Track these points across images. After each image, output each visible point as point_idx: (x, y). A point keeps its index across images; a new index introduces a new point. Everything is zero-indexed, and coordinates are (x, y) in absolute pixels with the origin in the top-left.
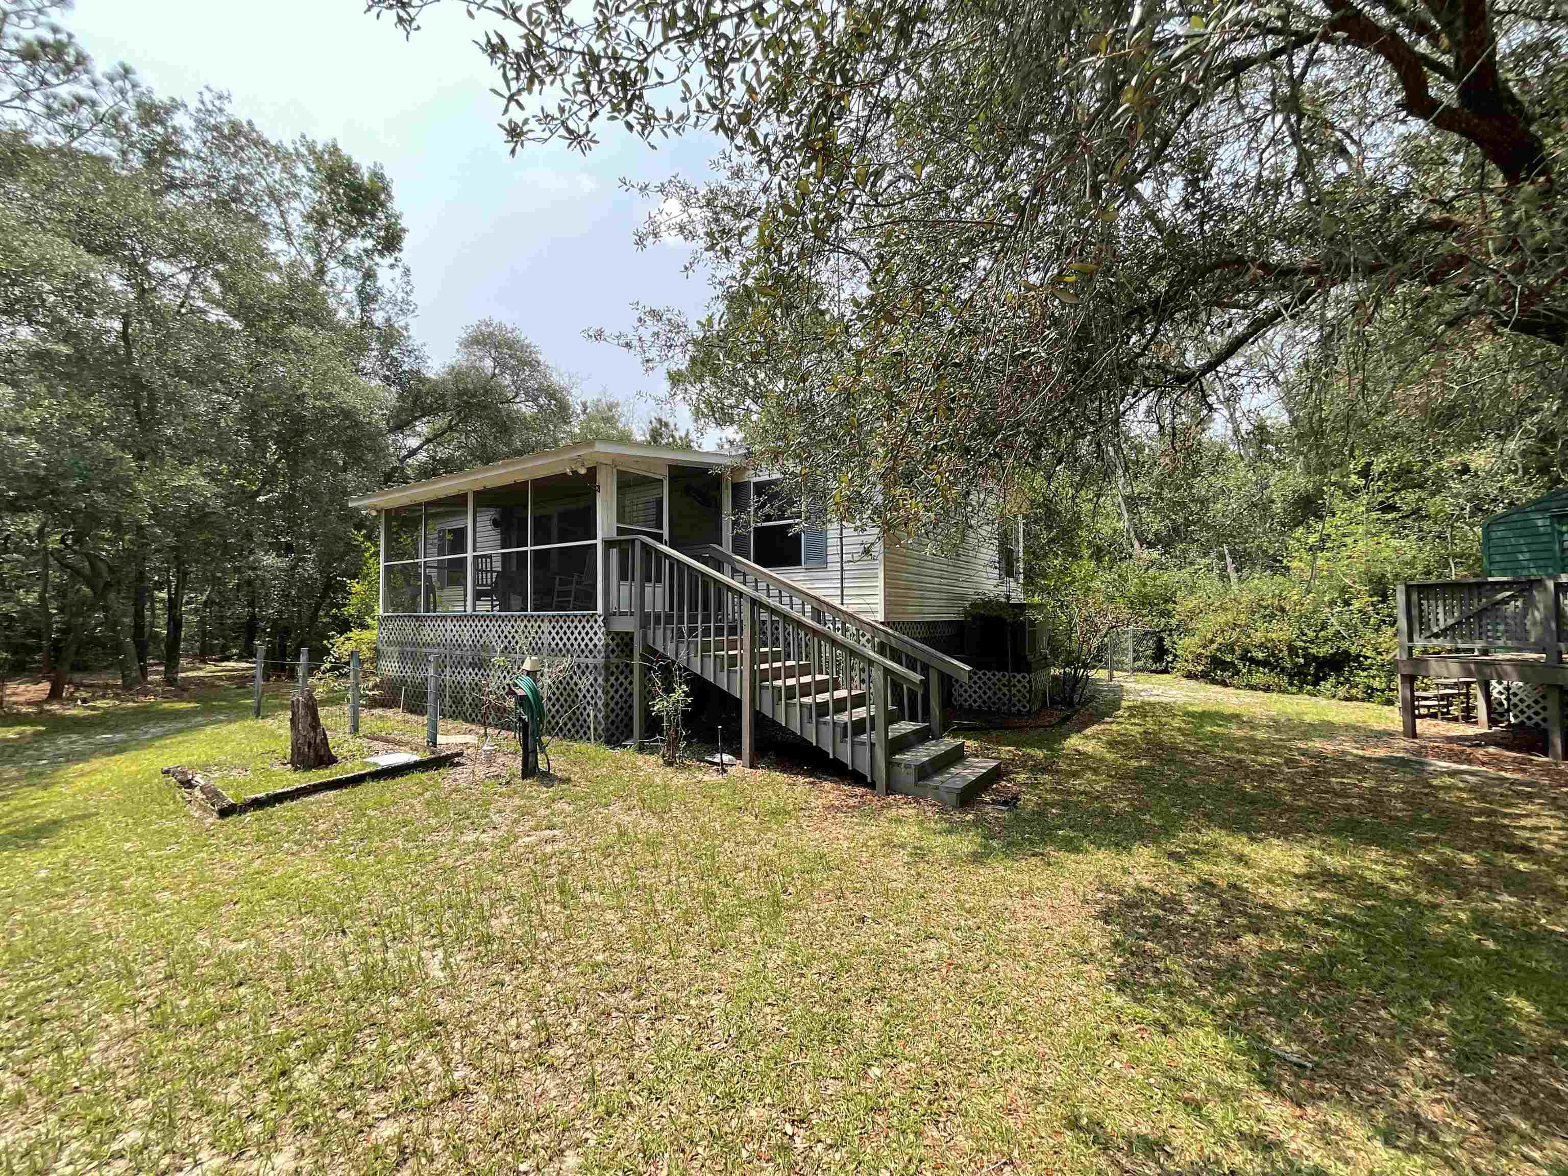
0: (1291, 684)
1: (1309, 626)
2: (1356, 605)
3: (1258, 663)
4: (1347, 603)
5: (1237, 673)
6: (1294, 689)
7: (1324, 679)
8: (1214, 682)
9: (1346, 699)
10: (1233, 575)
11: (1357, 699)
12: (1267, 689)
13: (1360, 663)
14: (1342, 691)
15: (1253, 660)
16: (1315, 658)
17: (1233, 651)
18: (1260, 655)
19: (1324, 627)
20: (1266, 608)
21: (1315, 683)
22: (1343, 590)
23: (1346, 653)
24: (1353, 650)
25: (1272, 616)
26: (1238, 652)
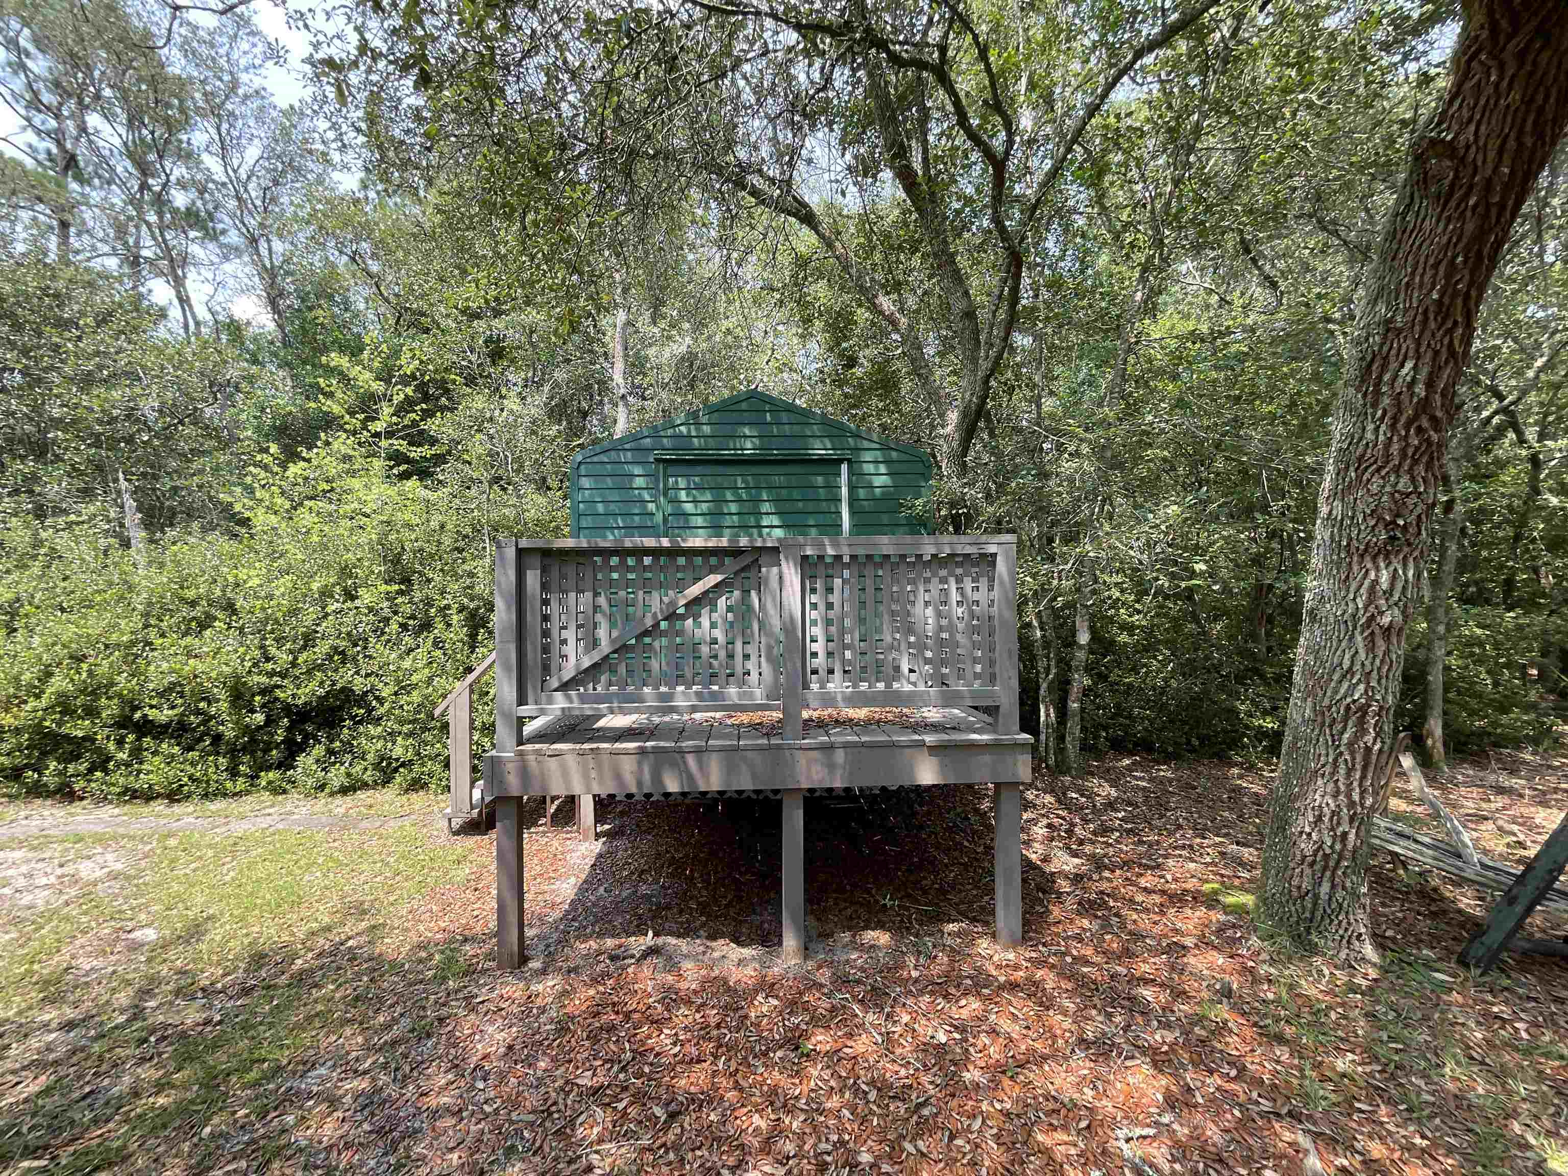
0: (233, 773)
1: (280, 641)
2: (366, 597)
3: (159, 731)
4: (350, 596)
5: (102, 763)
6: (241, 784)
7: (302, 748)
8: (37, 791)
9: (344, 791)
10: (138, 535)
11: (365, 786)
12: (174, 796)
13: (370, 710)
14: (337, 776)
15: (145, 728)
16: (287, 709)
17: (91, 712)
18: (163, 715)
19: (309, 640)
20: (193, 604)
21: (286, 764)
22: (345, 571)
23: (347, 691)
24: (359, 685)
25: (205, 623)
26: (110, 709)
